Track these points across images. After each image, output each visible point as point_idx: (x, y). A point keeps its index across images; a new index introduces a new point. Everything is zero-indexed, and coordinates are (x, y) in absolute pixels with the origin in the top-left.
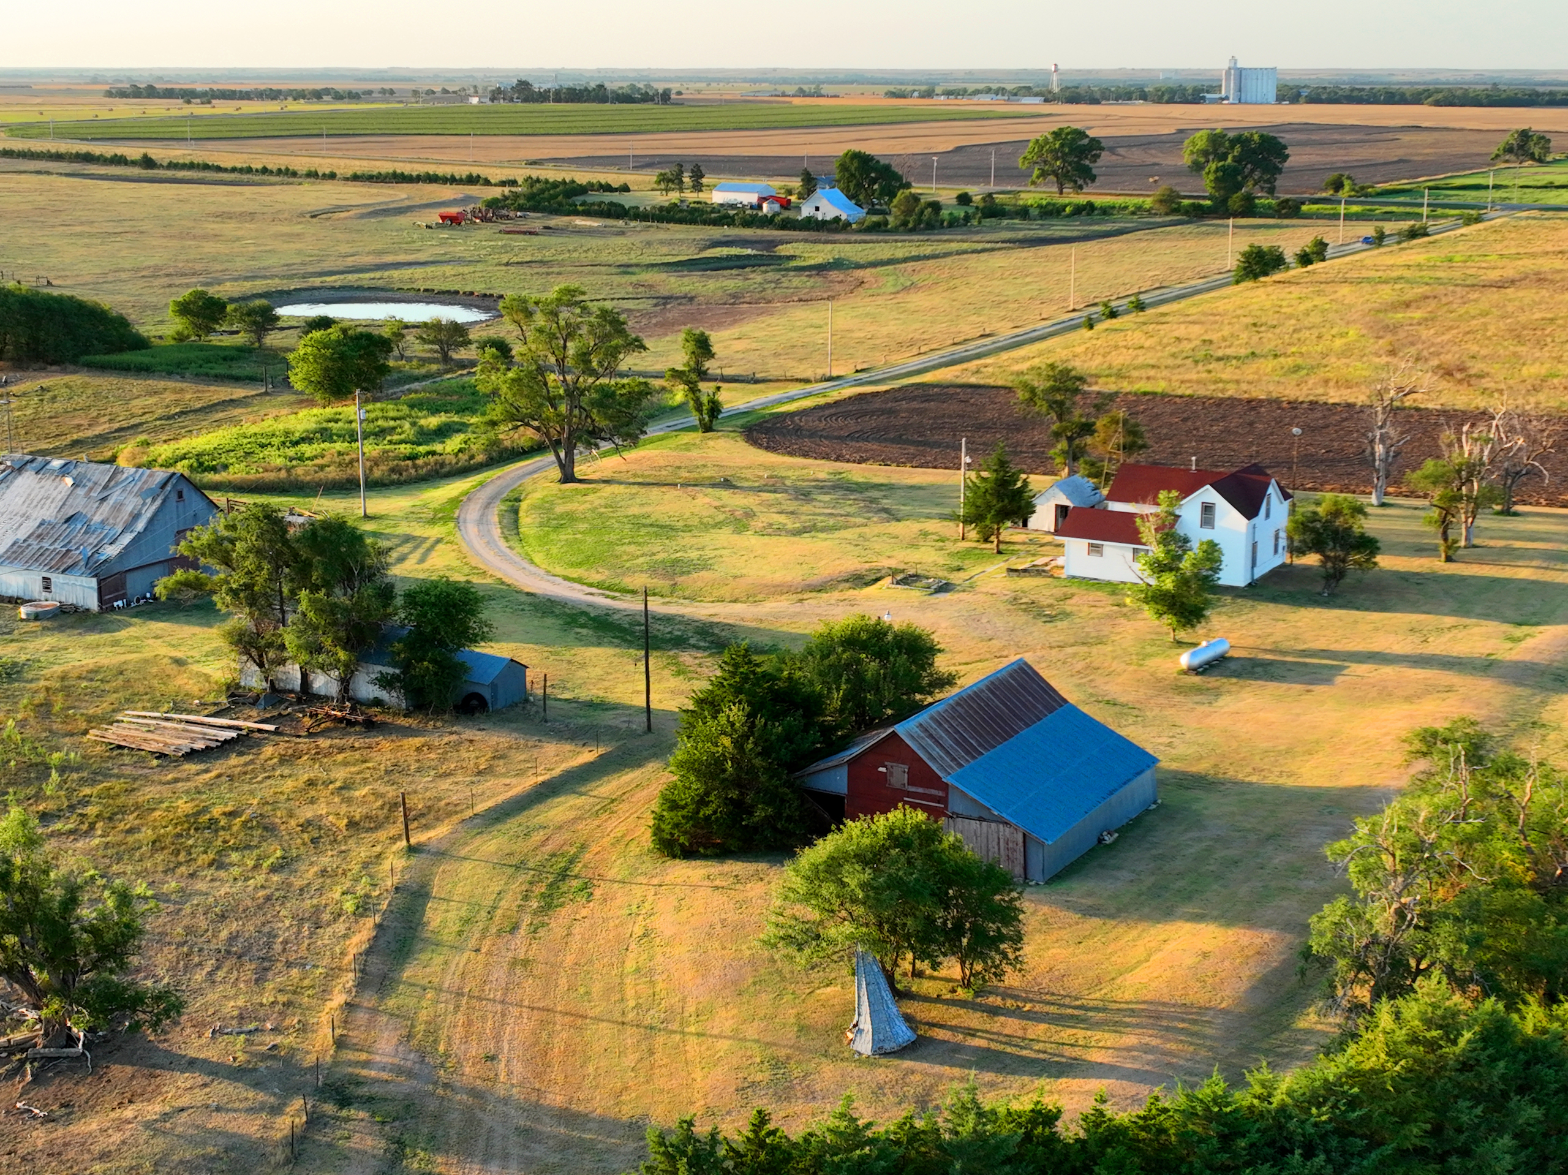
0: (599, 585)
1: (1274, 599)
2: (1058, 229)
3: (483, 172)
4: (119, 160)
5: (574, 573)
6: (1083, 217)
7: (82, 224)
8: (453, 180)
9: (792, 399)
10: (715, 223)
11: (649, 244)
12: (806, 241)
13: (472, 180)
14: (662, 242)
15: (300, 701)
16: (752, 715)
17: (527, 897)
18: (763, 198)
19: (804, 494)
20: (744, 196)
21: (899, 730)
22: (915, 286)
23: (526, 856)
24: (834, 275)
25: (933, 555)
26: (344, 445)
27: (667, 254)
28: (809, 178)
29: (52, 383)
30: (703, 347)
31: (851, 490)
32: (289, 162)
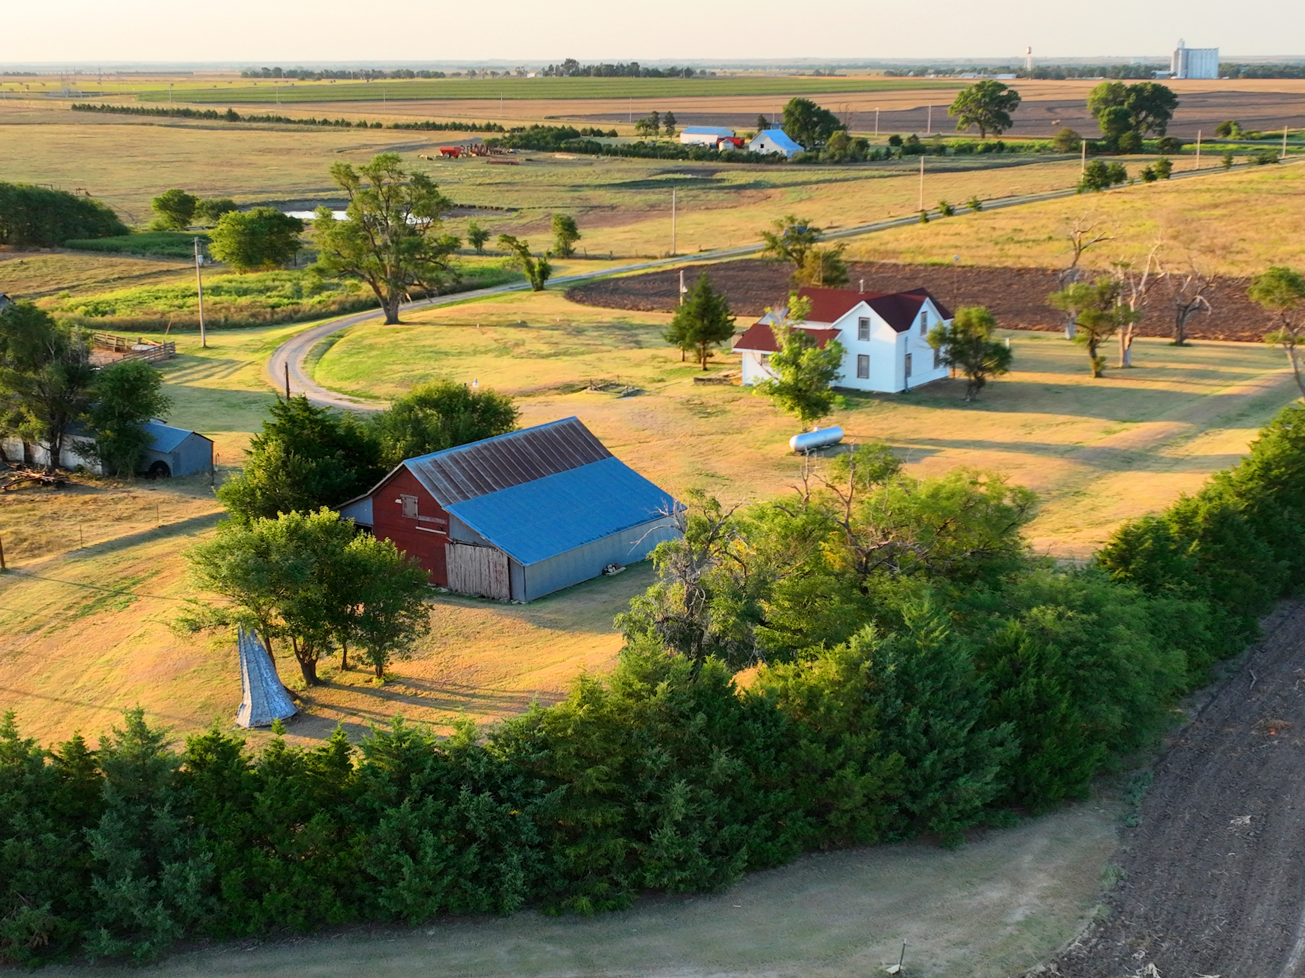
0: (352, 393)
1: (918, 403)
2: (966, 161)
4: (211, 115)
5: (337, 385)
6: (994, 153)
7: (146, 155)
8: (474, 128)
9: (632, 270)
10: (673, 157)
11: (608, 171)
12: (743, 170)
13: (489, 128)
14: (620, 170)
15: (19, 468)
16: (287, 451)
17: (70, 608)
18: (720, 140)
19: (579, 331)
20: (707, 138)
21: (409, 464)
22: (810, 199)
23: (99, 579)
24: (748, 192)
25: (648, 371)
26: (225, 298)
27: (618, 178)
28: (764, 123)
29: (35, 260)
30: (570, 229)
31: (621, 328)
32: (347, 117)
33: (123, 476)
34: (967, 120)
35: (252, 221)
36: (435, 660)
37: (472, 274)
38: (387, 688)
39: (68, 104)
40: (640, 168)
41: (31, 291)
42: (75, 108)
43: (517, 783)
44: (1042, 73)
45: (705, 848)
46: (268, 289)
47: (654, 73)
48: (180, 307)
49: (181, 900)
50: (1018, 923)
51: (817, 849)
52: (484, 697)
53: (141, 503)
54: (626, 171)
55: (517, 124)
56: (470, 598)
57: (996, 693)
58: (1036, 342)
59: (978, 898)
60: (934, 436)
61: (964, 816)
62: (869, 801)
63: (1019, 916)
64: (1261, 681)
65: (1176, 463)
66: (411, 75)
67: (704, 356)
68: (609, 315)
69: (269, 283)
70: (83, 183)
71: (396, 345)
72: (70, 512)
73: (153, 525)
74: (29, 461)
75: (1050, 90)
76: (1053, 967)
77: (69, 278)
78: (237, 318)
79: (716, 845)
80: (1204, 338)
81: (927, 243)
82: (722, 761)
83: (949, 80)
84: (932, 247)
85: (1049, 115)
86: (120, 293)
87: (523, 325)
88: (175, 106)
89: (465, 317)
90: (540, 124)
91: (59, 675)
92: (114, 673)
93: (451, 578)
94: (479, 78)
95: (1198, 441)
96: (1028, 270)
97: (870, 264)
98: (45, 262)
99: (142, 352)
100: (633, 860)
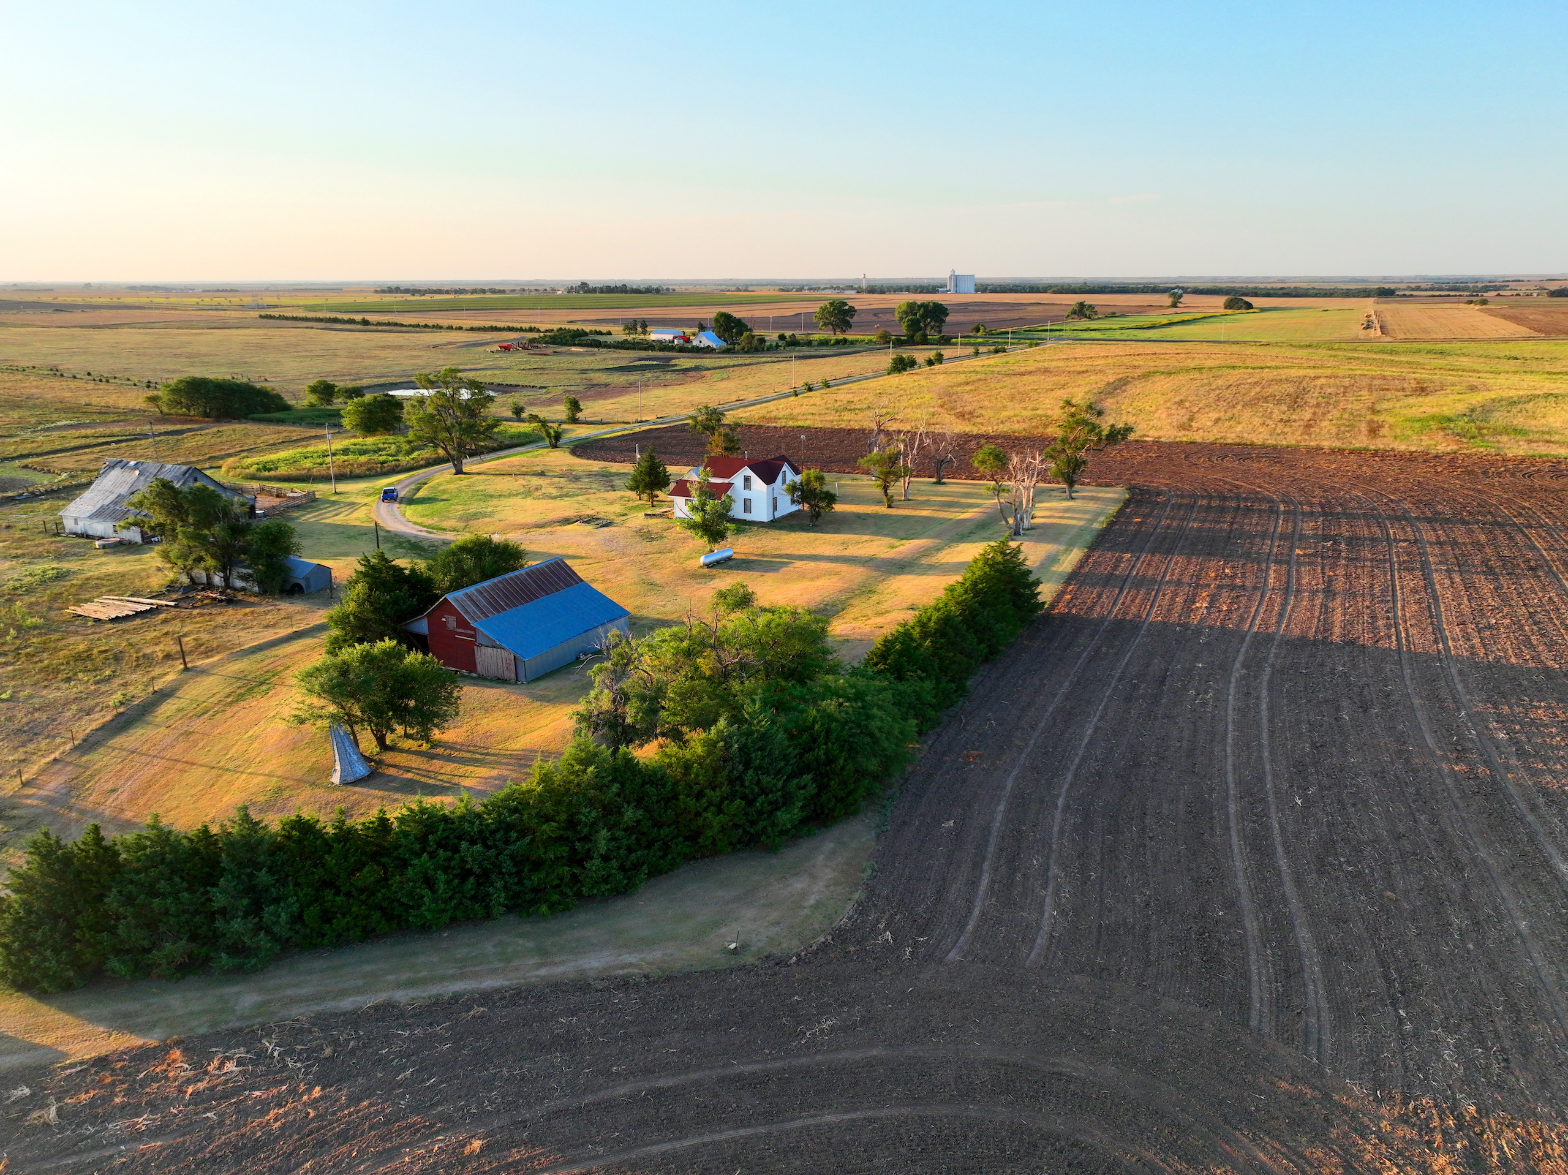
0: (429, 527)
1: (781, 528)
2: (824, 351)
3: (537, 326)
4: (351, 321)
5: (419, 521)
6: (840, 345)
8: (521, 330)
9: (613, 432)
10: (645, 349)
11: (604, 359)
12: (688, 358)
13: (531, 330)
14: (612, 359)
15: (203, 589)
16: (371, 589)
17: (228, 696)
18: (675, 337)
19: (577, 478)
20: (667, 336)
21: (450, 597)
22: (728, 378)
23: (250, 673)
24: (691, 374)
25: (617, 508)
26: (351, 457)
27: (611, 364)
28: (702, 328)
29: (227, 428)
30: (575, 406)
31: (604, 476)
32: (440, 322)
33: (272, 594)
34: (825, 324)
35: (369, 404)
36: (465, 728)
37: (512, 437)
38: (432, 751)
39: (256, 314)
40: (625, 357)
41: (223, 453)
42: (261, 316)
43: (498, 836)
44: (872, 290)
45: (622, 868)
46: (380, 450)
47: (637, 291)
48: (321, 464)
49: (276, 929)
50: (811, 906)
51: (694, 858)
52: (493, 755)
53: (283, 614)
54: (616, 359)
55: (549, 327)
56: (491, 680)
57: (801, 755)
58: (855, 482)
59: (789, 888)
60: (788, 552)
61: (782, 833)
62: (723, 829)
63: (812, 901)
64: (967, 723)
65: (931, 569)
66: (484, 291)
67: (653, 497)
68: (596, 466)
69: (381, 446)
70: (264, 372)
71: (460, 490)
72: (235, 622)
73: (290, 631)
74: (210, 586)
75: (877, 301)
76: (829, 938)
77: (249, 443)
78: (358, 471)
79: (628, 864)
80: (953, 478)
81: (796, 412)
82: (630, 814)
83: (817, 294)
84: (798, 414)
85: (874, 318)
86: (282, 454)
87: (542, 474)
88: (328, 315)
89: (506, 469)
90: (563, 327)
91: (216, 749)
92: (253, 746)
93: (479, 668)
94: (526, 294)
95: (944, 552)
96: (854, 430)
97: (760, 427)
98: (234, 430)
99: (294, 498)
100: (575, 878)
